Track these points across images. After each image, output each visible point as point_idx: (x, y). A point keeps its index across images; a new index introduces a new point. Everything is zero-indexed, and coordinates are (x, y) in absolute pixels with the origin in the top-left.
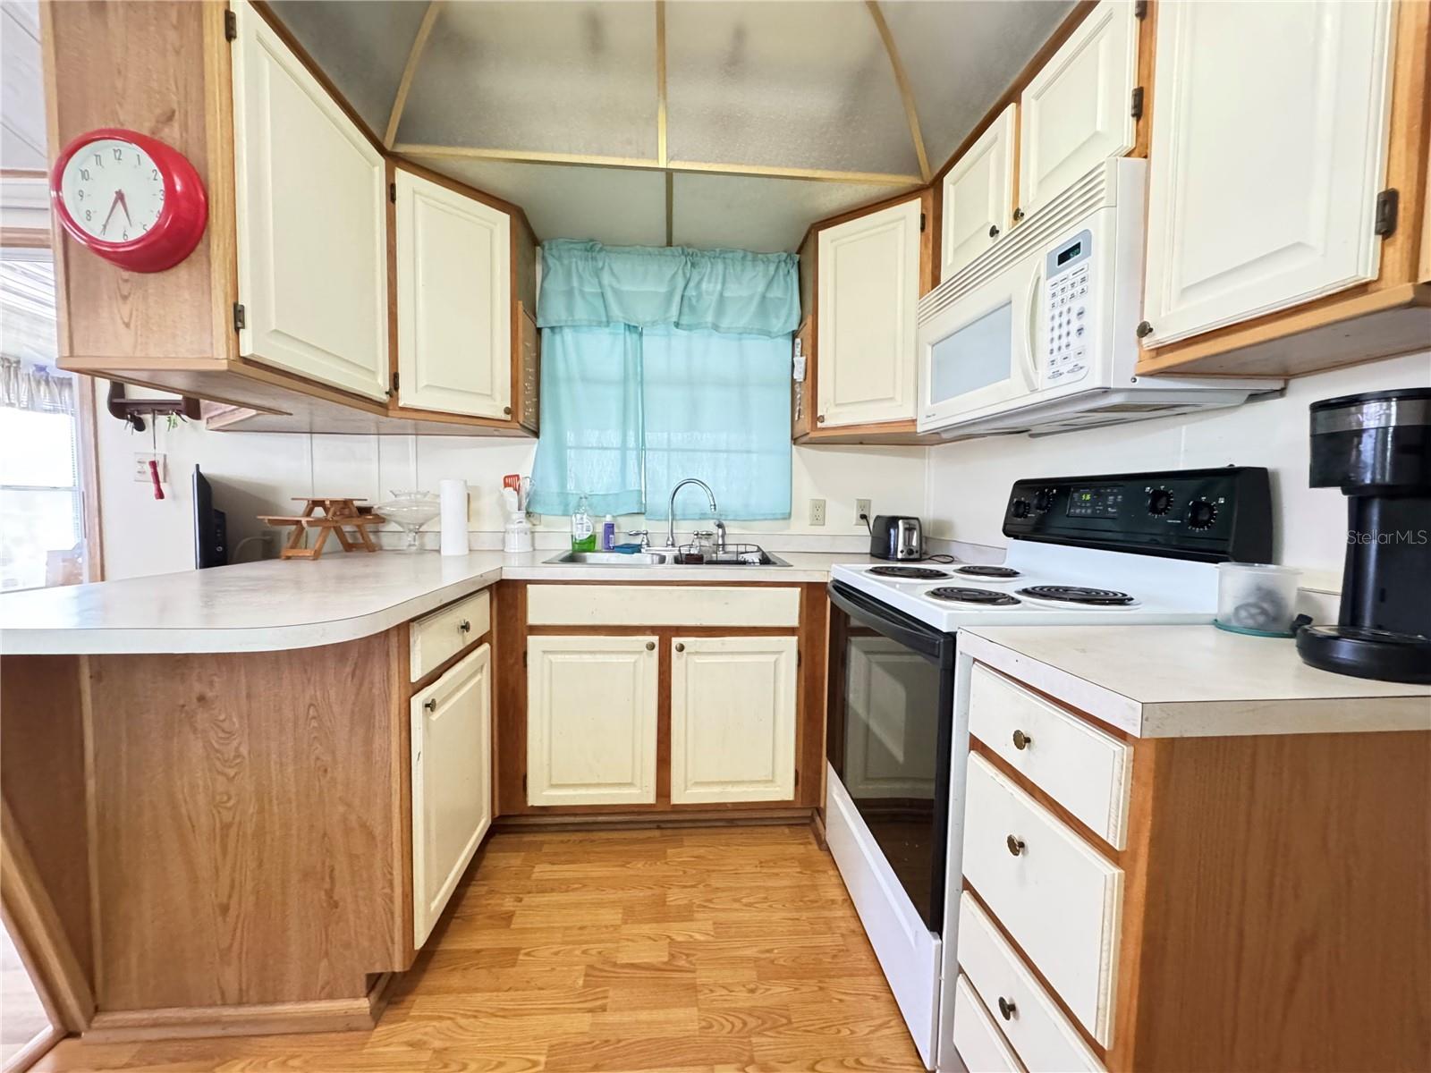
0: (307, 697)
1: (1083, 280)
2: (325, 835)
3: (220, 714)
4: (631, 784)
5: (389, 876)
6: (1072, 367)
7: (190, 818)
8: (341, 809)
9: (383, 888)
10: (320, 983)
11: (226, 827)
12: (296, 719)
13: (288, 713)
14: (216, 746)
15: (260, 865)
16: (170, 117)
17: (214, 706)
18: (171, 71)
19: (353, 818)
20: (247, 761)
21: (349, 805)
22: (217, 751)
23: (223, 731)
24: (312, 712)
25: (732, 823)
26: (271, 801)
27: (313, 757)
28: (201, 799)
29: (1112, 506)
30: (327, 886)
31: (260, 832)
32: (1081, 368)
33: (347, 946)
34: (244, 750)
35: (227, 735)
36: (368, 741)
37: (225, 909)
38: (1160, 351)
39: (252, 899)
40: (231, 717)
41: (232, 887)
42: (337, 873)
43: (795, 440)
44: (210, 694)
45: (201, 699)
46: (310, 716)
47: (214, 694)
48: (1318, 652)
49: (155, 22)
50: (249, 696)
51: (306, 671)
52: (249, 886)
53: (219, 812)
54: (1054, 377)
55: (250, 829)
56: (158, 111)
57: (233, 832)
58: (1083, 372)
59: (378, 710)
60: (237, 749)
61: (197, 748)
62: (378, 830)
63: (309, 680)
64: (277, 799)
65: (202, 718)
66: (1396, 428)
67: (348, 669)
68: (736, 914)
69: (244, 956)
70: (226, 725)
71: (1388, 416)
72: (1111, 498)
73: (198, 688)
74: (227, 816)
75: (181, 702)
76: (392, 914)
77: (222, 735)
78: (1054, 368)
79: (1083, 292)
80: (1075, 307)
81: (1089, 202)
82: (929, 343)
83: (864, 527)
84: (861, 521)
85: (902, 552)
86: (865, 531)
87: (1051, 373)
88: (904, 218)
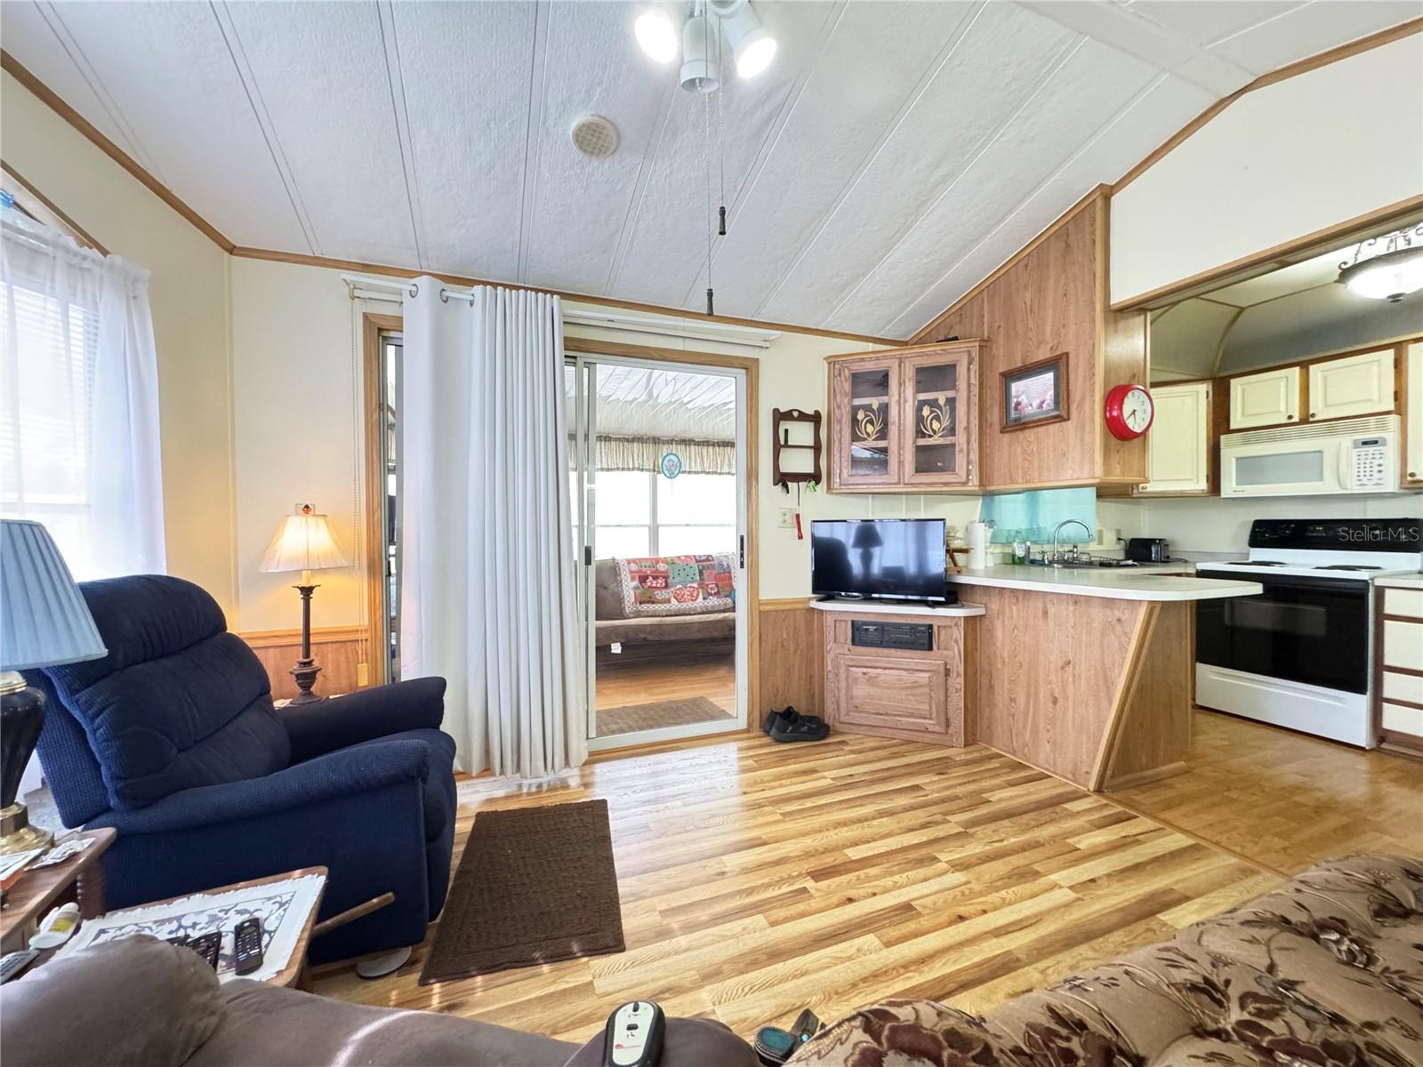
1: (1380, 454)
6: (1376, 483)
38: (1416, 482)
54: (1360, 485)
58: (1385, 486)
78: (1360, 482)
79: (1381, 458)
80: (1376, 462)
81: (1383, 428)
82: (1234, 457)
83: (1119, 545)
84: (1118, 542)
85: (1163, 558)
86: (1120, 547)
87: (1358, 484)
88: (1198, 392)
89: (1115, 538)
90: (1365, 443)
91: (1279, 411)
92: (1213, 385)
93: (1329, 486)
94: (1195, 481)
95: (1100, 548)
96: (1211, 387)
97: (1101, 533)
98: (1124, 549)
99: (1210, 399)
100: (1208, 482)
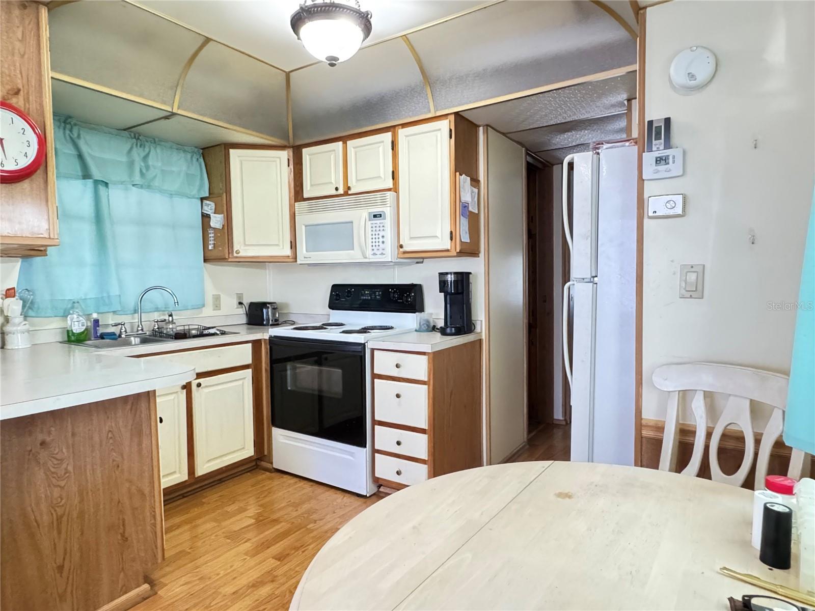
0: (107, 428)
1: (383, 226)
2: (119, 502)
3: (55, 450)
4: (174, 472)
5: (153, 513)
6: (381, 253)
7: (36, 521)
8: (127, 485)
9: (151, 521)
10: (120, 586)
11: (59, 519)
12: (101, 442)
13: (96, 438)
14: (53, 470)
15: (82, 534)
16: (17, 92)
17: (51, 446)
18: (18, 64)
19: (133, 488)
20: (72, 474)
21: (130, 482)
22: (53, 473)
23: (57, 460)
24: (110, 435)
25: (221, 481)
26: (87, 493)
27: (111, 460)
28: (43, 506)
29: (378, 296)
30: (121, 531)
31: (81, 514)
32: (384, 254)
33: (133, 560)
34: (70, 468)
35: (59, 462)
36: (140, 444)
37: (60, 568)
38: (405, 252)
39: (78, 554)
40: (62, 450)
41: (65, 554)
42: (126, 522)
43: (205, 260)
44: (48, 439)
45: (43, 443)
46: (109, 438)
47: (51, 438)
48: (443, 332)
49: (6, 34)
50: (73, 435)
51: (106, 413)
52: (76, 547)
53: (55, 511)
54: (374, 255)
55: (75, 514)
56: (8, 87)
57: (65, 519)
59: (144, 425)
60: (66, 469)
61: (40, 475)
62: (147, 491)
63: (108, 418)
64: (91, 491)
65: (43, 455)
66: (454, 281)
67: (129, 407)
68: (261, 502)
69: (74, 592)
70: (58, 457)
71: (452, 278)
72: (377, 293)
73: (40, 437)
74: (60, 511)
75: (29, 448)
76: (156, 533)
77: (56, 462)
78: (374, 252)
79: (383, 230)
80: (381, 234)
81: (384, 203)
82: (304, 225)
83: (241, 309)
84: (240, 306)
85: (272, 321)
86: (242, 311)
87: (372, 253)
88: (280, 158)
89: (235, 302)
90: (375, 216)
91: (331, 183)
92: (293, 152)
93: (354, 256)
94: (282, 247)
95: (217, 313)
96: (291, 154)
97: (218, 298)
98: (245, 312)
99: (292, 166)
100: (291, 248)
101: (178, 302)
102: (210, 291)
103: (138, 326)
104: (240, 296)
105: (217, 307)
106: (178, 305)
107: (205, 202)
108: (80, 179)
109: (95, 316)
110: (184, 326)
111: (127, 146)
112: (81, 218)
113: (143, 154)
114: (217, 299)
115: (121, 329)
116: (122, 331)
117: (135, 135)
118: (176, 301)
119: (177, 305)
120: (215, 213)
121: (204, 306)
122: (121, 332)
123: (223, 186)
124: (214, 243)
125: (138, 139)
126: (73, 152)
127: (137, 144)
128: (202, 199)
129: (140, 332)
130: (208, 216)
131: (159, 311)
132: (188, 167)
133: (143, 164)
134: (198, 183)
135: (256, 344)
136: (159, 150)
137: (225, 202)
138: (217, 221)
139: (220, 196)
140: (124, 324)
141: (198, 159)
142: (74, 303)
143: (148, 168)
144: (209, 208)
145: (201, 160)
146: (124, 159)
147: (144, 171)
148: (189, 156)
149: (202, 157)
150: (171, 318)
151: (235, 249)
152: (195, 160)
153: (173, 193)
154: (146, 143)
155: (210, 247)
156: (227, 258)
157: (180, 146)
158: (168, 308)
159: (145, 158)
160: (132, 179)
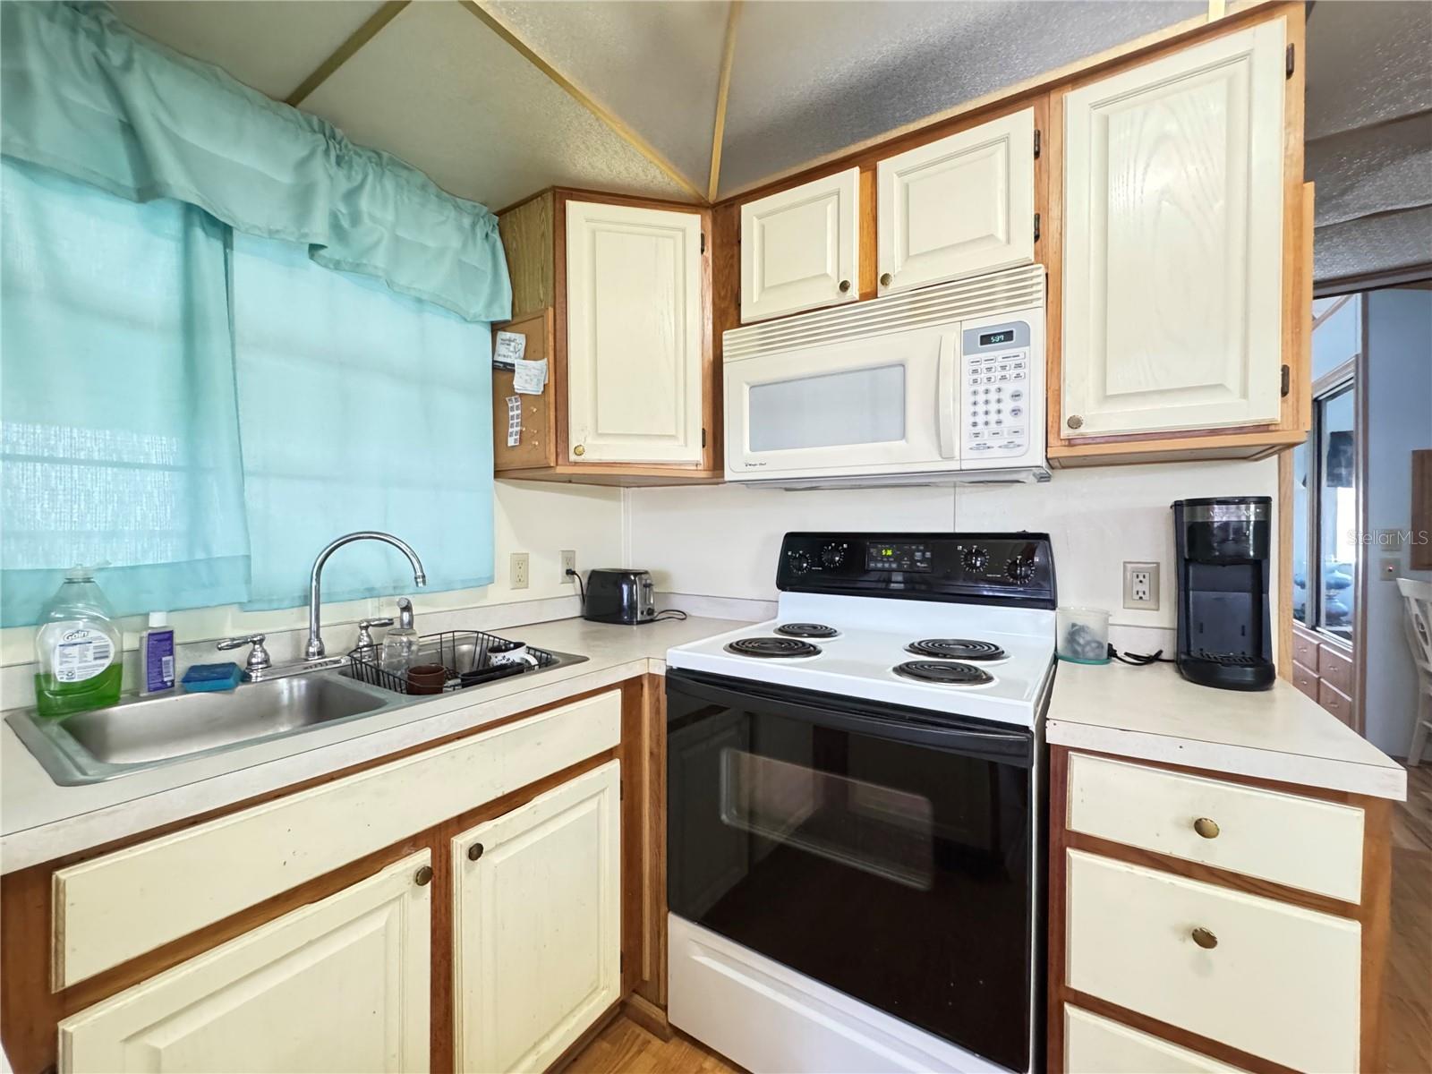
1: (1018, 365)
6: (1006, 443)
29: (921, 562)
32: (1019, 446)
43: (498, 474)
54: (978, 449)
58: (1017, 451)
72: (918, 554)
78: (978, 440)
79: (1018, 376)
80: (1009, 387)
82: (748, 384)
83: (571, 585)
84: (568, 578)
85: (642, 613)
86: (573, 589)
87: (973, 445)
88: (684, 231)
89: (560, 570)
90: (986, 340)
91: (825, 275)
92: (712, 220)
93: (916, 453)
94: (682, 442)
95: (521, 595)
96: (708, 223)
97: (524, 561)
98: (580, 592)
99: (709, 253)
100: (704, 446)
101: (424, 577)
102: (507, 545)
103: (310, 644)
104: (569, 556)
105: (521, 581)
106: (424, 582)
107: (502, 335)
108: (130, 199)
109: (157, 621)
110: (441, 634)
111: (298, 151)
112: (133, 322)
113: (344, 186)
114: (521, 563)
115: (252, 655)
116: (254, 660)
117: (322, 123)
118: (419, 574)
119: (421, 585)
120: (525, 358)
121: (491, 580)
122: (250, 664)
123: (546, 294)
124: (521, 431)
125: (333, 137)
126: (106, 108)
127: (327, 151)
128: (496, 327)
129: (315, 660)
130: (509, 369)
131: (379, 597)
132: (465, 245)
133: (343, 209)
134: (485, 289)
135: (631, 688)
136: (389, 184)
137: (551, 328)
138: (530, 377)
139: (541, 316)
140: (261, 642)
141: (487, 235)
142: (70, 582)
143: (355, 219)
144: (512, 349)
145: (496, 236)
146: (286, 178)
147: (345, 223)
148: (467, 221)
149: (497, 231)
150: (406, 616)
151: (573, 443)
152: (480, 234)
153: (425, 297)
154: (356, 158)
155: (511, 442)
156: (552, 465)
157: (445, 189)
158: (403, 587)
159: (351, 196)
160: (305, 230)
